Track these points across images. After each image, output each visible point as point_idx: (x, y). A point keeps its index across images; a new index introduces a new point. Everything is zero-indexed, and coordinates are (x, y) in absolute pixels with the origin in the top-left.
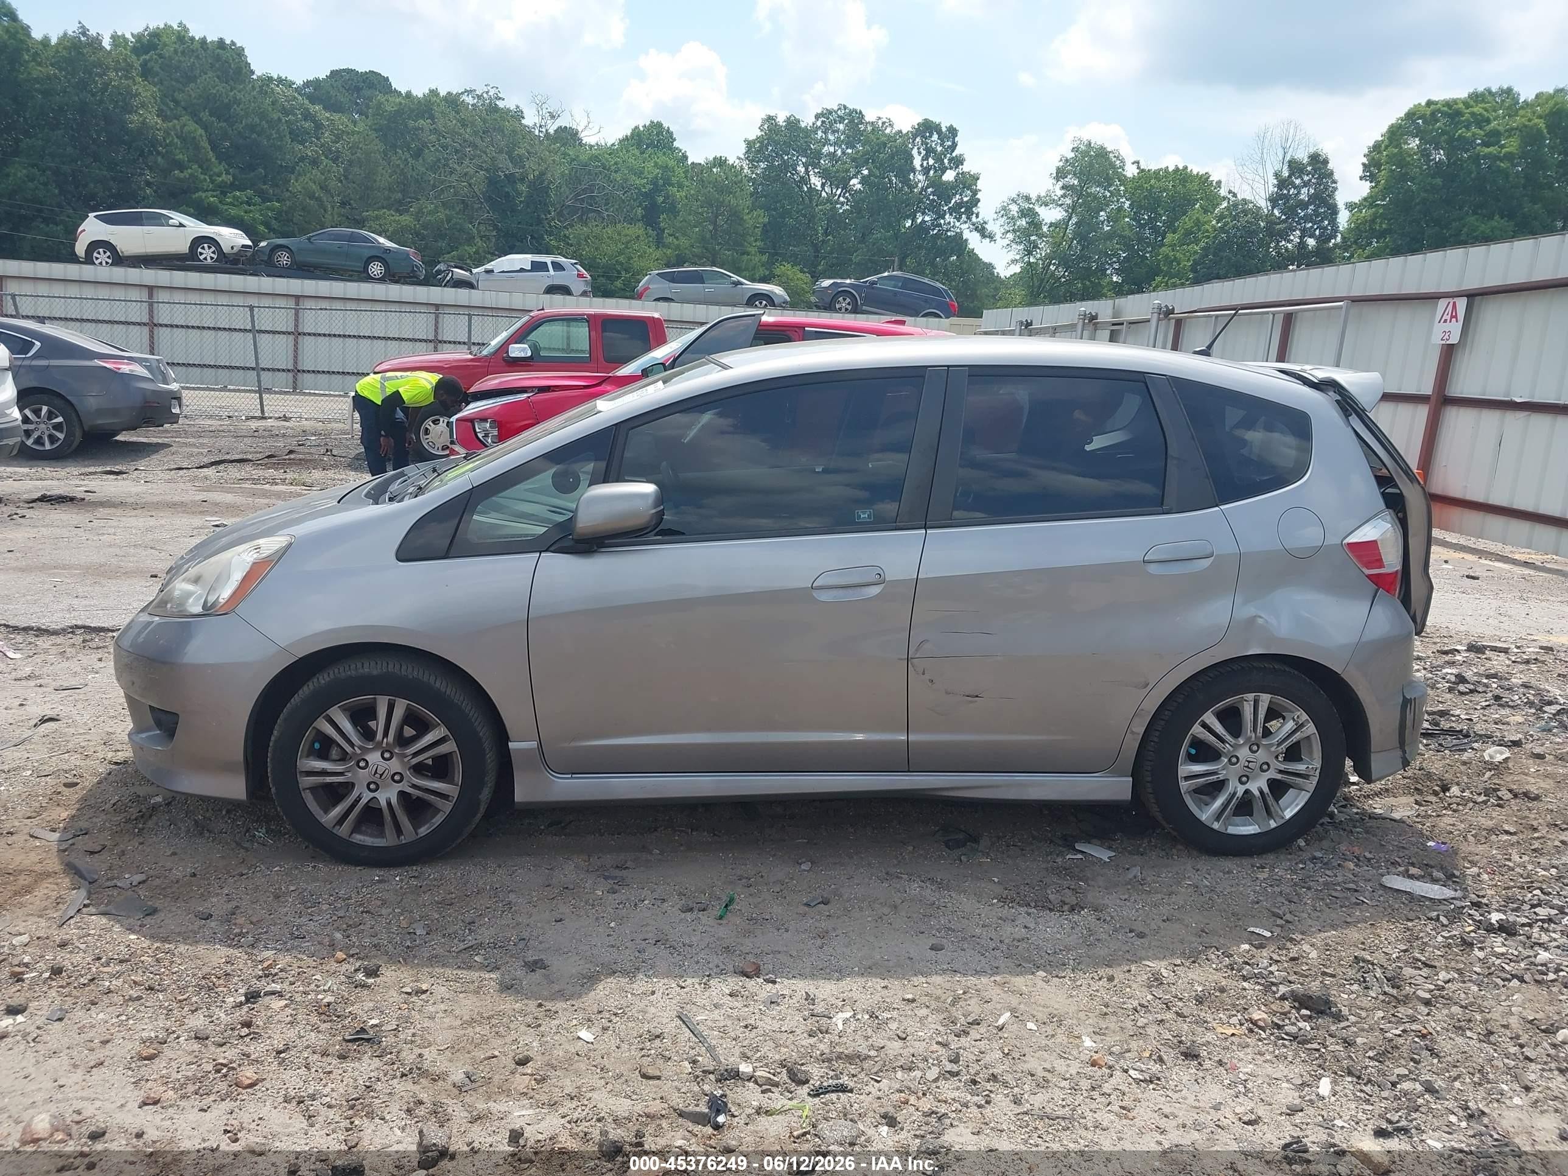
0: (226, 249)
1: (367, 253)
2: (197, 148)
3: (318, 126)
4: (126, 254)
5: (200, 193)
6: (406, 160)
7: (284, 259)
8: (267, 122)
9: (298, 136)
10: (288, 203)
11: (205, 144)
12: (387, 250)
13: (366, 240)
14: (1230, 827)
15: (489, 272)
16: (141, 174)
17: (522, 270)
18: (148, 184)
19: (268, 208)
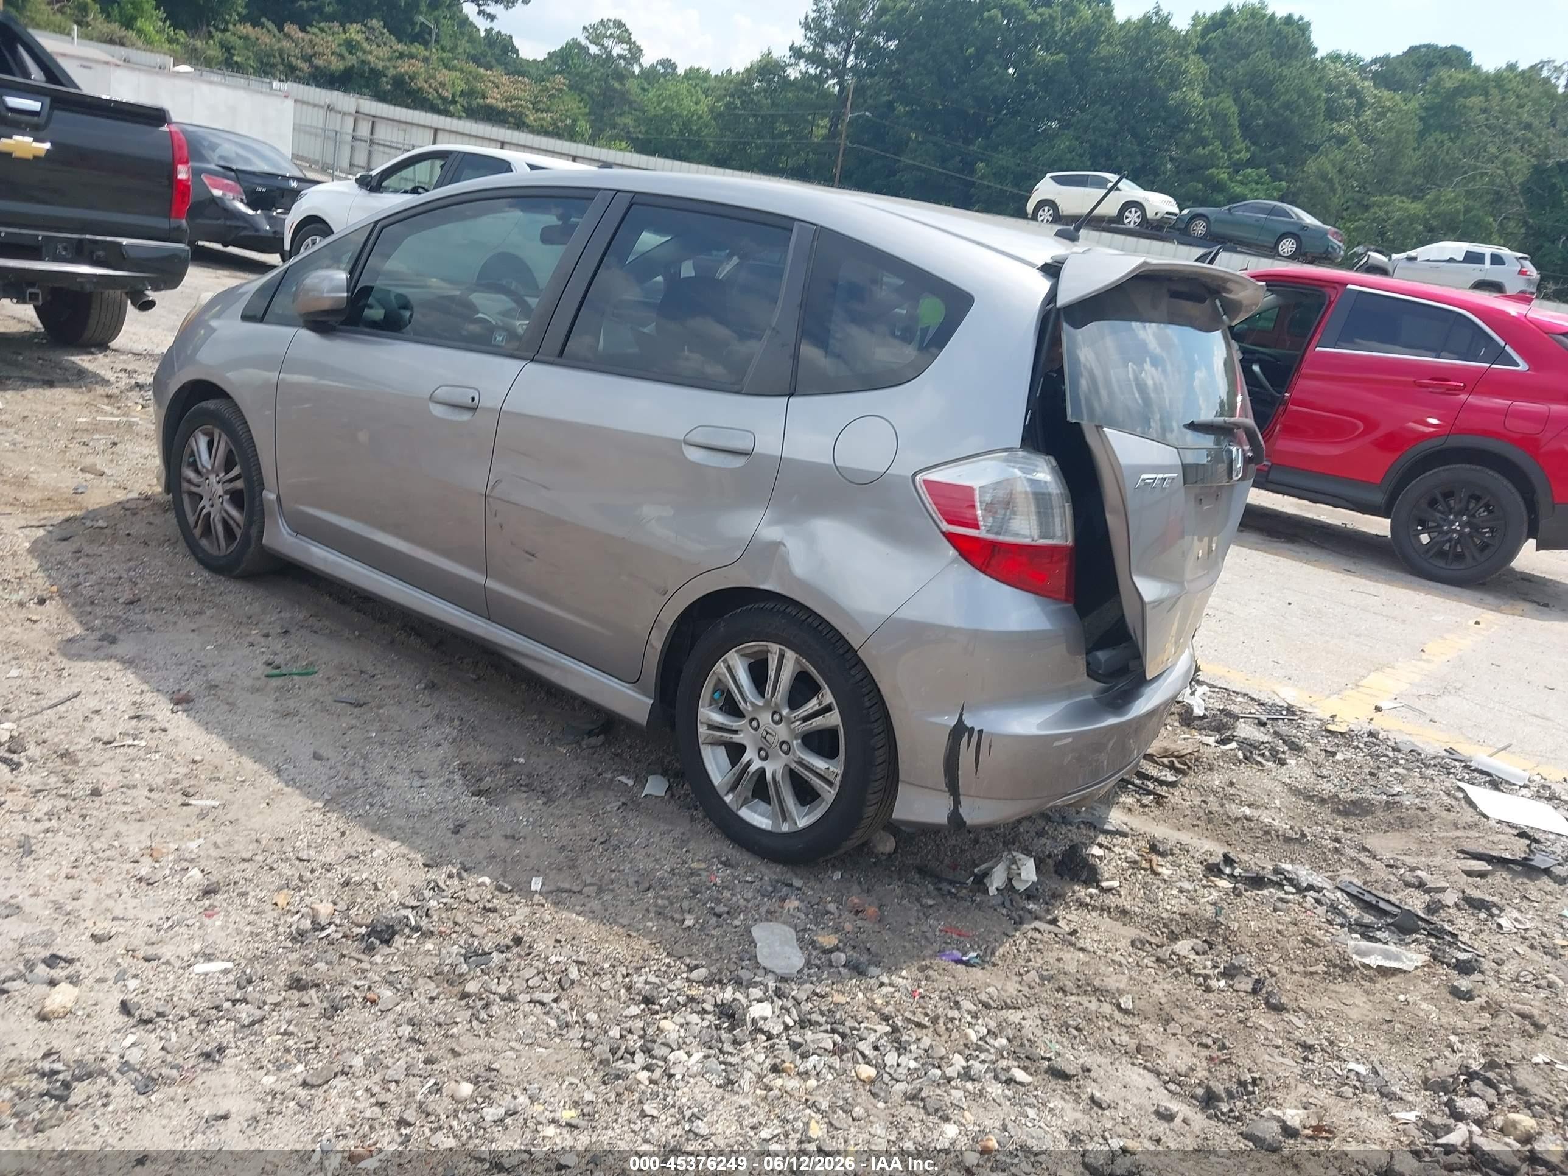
0: (1150, 214)
1: (1284, 229)
2: (1226, 125)
3: (1361, 104)
4: (1065, 213)
5: (1213, 170)
6: (1442, 142)
7: (1200, 228)
8: (1306, 99)
9: (1333, 114)
10: (1298, 184)
11: (1235, 121)
12: (1305, 228)
13: (1287, 214)
14: (744, 808)
15: (1411, 259)
16: (1167, 150)
17: (1451, 260)
18: (1172, 159)
19: (1275, 188)
